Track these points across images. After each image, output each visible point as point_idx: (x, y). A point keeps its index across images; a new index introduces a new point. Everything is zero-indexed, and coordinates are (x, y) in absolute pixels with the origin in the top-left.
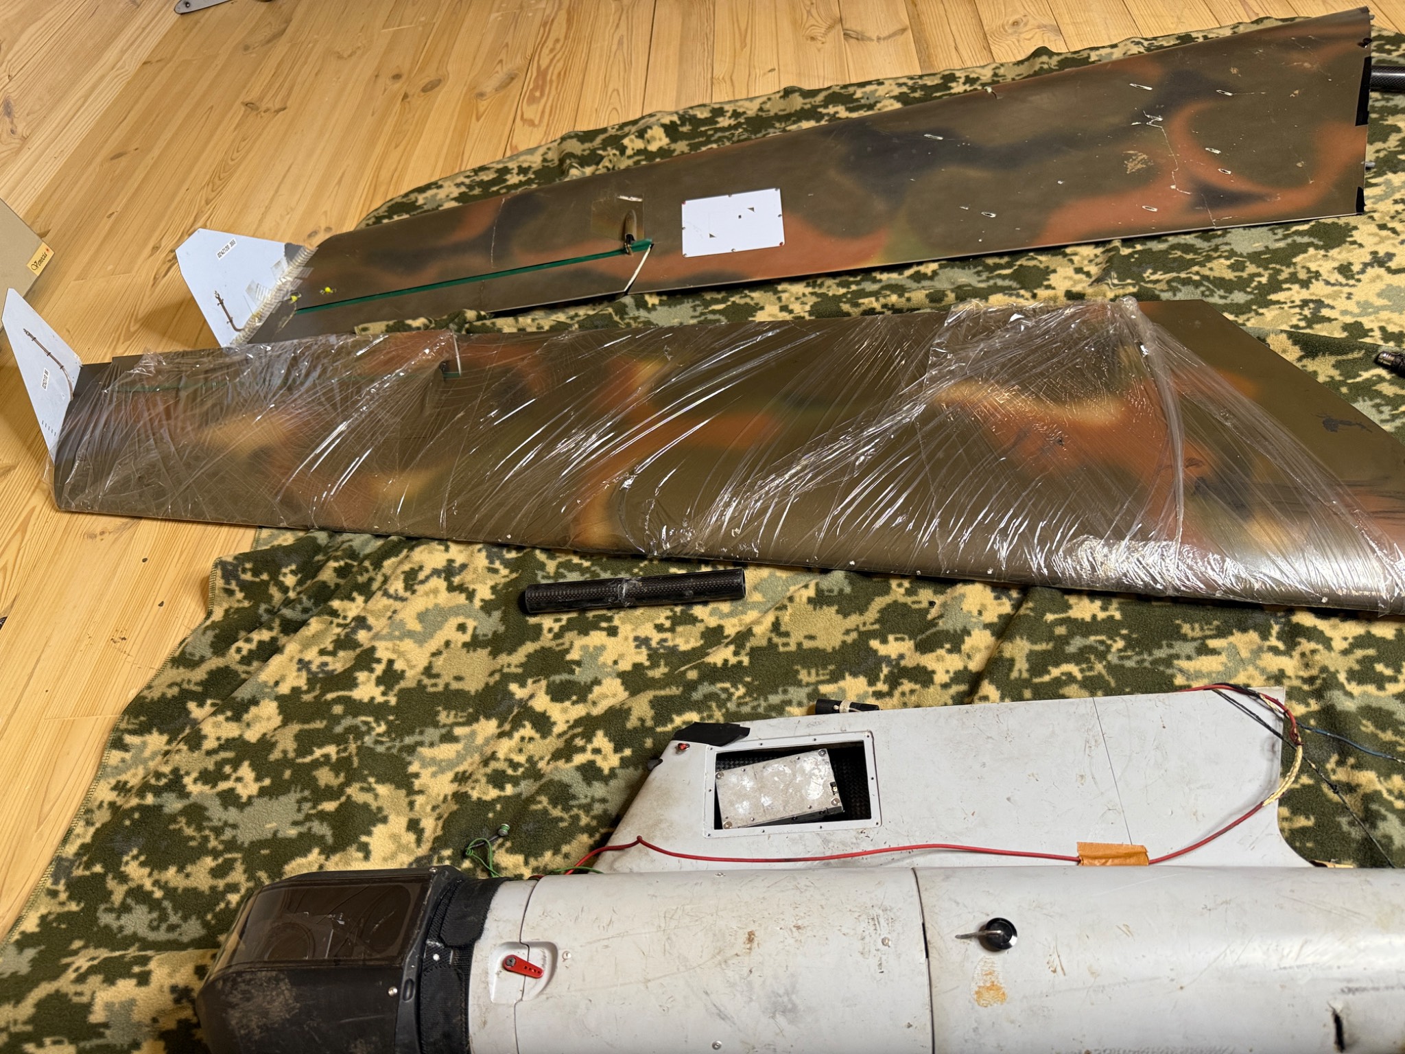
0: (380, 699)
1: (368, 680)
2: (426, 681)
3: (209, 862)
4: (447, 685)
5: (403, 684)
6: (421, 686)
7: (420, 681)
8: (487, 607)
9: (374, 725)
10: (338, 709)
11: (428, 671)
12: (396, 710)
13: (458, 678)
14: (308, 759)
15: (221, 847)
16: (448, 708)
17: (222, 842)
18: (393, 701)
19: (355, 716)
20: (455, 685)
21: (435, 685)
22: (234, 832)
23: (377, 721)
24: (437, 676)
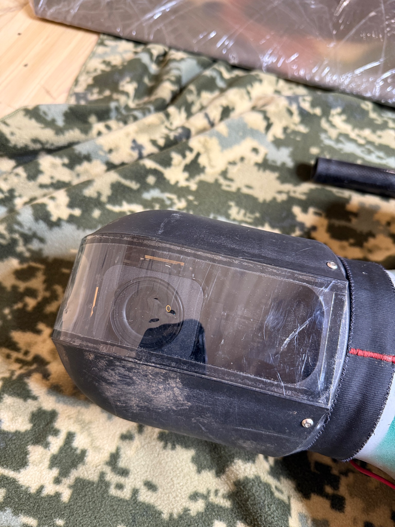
0: (183, 183)
1: (179, 165)
2: (222, 181)
3: (14, 263)
4: (239, 189)
5: (202, 177)
6: (217, 184)
7: (217, 181)
8: (278, 143)
9: (176, 201)
10: (151, 180)
11: (224, 174)
12: (196, 194)
13: (249, 187)
14: (116, 209)
15: (27, 254)
16: (239, 204)
17: (29, 250)
18: (193, 186)
19: (163, 191)
20: (245, 191)
21: (229, 186)
22: (41, 246)
23: (179, 198)
24: (231, 180)
